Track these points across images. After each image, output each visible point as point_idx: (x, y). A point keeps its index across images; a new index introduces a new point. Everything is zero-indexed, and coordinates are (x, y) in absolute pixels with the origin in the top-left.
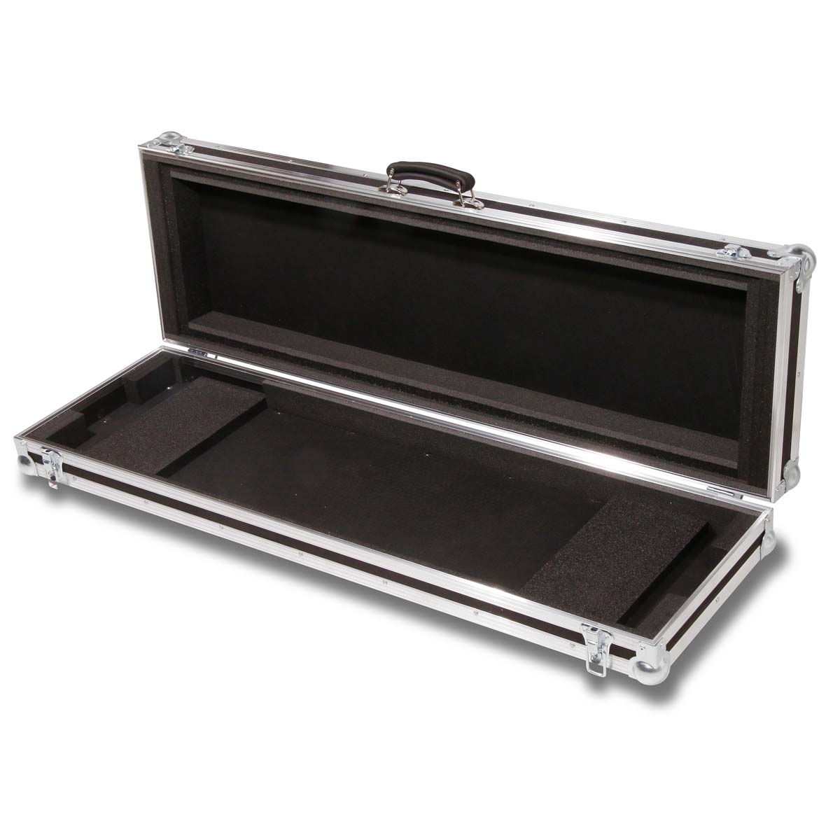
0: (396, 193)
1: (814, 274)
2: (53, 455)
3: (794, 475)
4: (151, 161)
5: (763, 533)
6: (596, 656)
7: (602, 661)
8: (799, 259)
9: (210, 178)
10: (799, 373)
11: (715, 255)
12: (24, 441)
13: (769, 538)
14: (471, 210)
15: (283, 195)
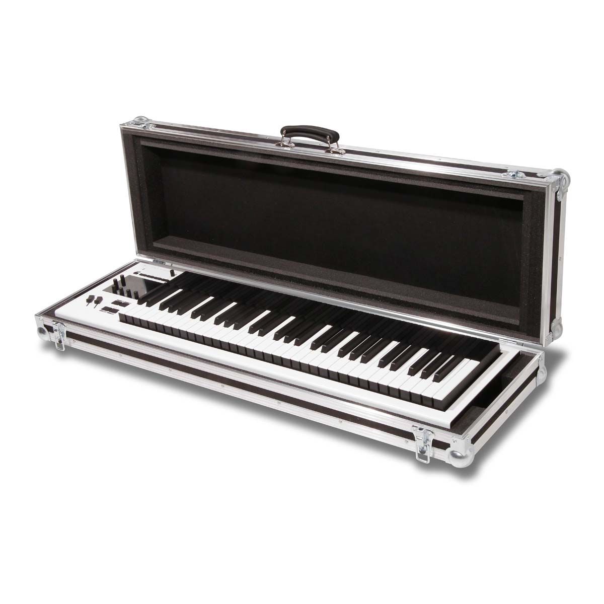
0: (287, 146)
1: (569, 188)
2: (60, 326)
3: (558, 330)
4: (128, 135)
5: (538, 368)
6: (423, 448)
7: (427, 452)
8: (559, 177)
9: (165, 144)
10: (560, 258)
11: (501, 176)
12: (42, 317)
13: (542, 372)
14: (337, 155)
15: (213, 152)
